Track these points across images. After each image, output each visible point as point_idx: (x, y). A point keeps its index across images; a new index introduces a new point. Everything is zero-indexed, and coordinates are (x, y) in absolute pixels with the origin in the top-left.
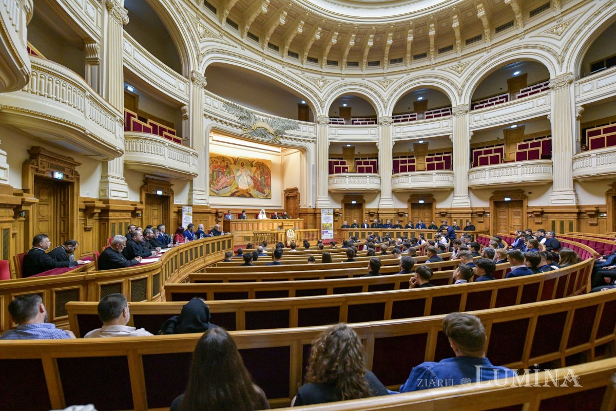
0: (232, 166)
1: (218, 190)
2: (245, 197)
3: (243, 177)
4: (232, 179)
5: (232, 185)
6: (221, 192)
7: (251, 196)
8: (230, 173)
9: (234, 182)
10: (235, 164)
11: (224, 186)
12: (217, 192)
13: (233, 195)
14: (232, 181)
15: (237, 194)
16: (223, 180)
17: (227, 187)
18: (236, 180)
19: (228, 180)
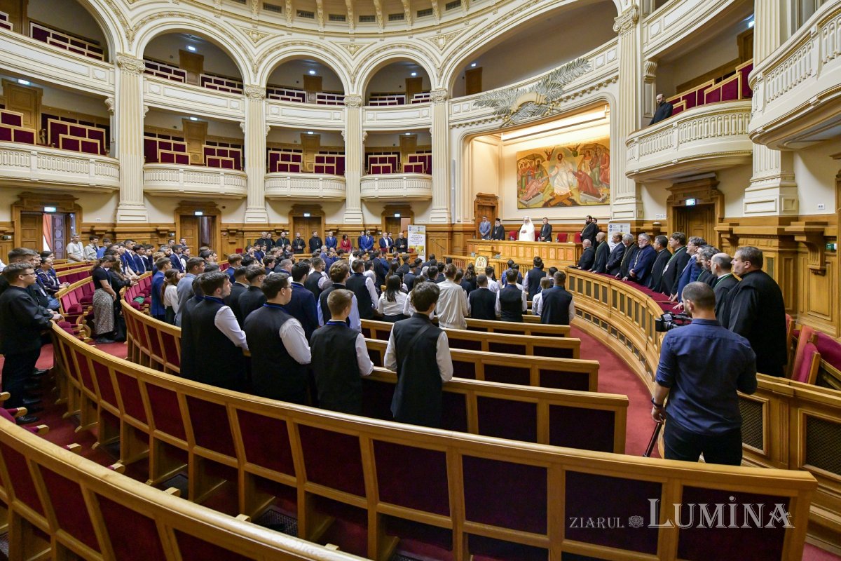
0: (546, 164)
1: (527, 201)
2: (565, 205)
3: (561, 176)
4: (545, 182)
5: (546, 191)
6: (531, 203)
7: (574, 204)
8: (541, 175)
9: (548, 186)
10: (549, 159)
11: (535, 193)
12: (526, 203)
13: (546, 205)
14: (544, 186)
15: (553, 203)
16: (534, 186)
17: (538, 194)
18: (551, 183)
19: (541, 185)
